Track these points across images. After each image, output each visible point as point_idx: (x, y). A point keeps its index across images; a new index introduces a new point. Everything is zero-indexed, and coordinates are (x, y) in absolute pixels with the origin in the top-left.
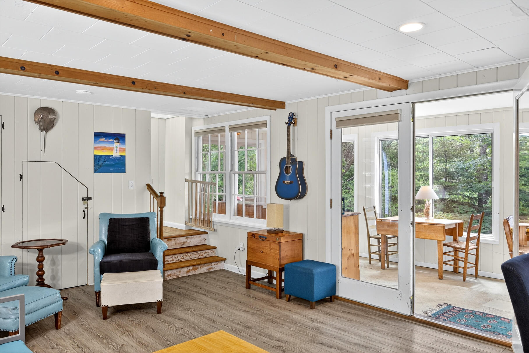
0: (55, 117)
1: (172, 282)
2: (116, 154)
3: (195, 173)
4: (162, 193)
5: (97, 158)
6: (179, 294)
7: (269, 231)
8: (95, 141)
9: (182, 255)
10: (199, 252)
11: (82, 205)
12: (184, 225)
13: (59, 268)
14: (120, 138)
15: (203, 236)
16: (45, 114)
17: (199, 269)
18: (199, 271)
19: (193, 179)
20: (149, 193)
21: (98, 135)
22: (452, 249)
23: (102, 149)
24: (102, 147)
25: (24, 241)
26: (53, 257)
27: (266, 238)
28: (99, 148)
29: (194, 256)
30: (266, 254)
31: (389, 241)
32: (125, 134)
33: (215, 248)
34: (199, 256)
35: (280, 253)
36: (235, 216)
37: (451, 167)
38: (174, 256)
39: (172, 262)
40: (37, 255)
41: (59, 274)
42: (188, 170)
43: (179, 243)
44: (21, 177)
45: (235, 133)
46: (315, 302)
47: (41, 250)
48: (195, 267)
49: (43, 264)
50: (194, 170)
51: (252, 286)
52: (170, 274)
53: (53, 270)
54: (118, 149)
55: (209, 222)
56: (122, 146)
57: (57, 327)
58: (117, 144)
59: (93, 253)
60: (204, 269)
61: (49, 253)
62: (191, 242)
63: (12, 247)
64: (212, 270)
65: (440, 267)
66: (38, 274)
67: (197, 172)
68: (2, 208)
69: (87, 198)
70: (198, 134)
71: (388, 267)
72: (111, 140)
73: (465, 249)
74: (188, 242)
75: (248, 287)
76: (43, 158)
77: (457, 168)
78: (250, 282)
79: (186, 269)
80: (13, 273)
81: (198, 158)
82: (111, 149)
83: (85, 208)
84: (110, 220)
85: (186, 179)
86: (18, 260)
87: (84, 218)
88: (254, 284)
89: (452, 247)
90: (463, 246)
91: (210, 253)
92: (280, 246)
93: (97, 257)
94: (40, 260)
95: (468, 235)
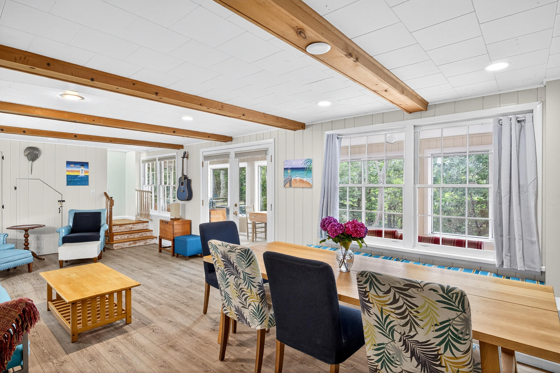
0: (38, 153)
1: (118, 251)
2: (82, 174)
3: (142, 186)
4: (112, 198)
5: (68, 176)
6: (116, 256)
7: (171, 219)
8: (67, 166)
9: (128, 235)
10: (140, 233)
11: (58, 205)
12: (135, 218)
13: (42, 242)
14: (85, 164)
15: (145, 224)
16: (31, 151)
17: (137, 243)
18: (137, 244)
19: (141, 189)
20: (105, 198)
21: (69, 163)
23: (72, 171)
24: (72, 170)
25: (17, 225)
26: (38, 236)
27: (168, 223)
28: (69, 171)
29: (136, 236)
30: (168, 231)
31: (257, 225)
32: (88, 162)
33: (152, 231)
34: (140, 235)
35: (173, 231)
36: (162, 211)
38: (122, 236)
39: (120, 239)
40: (24, 234)
41: (42, 246)
42: (137, 184)
43: (128, 228)
44: (16, 188)
45: (163, 162)
46: (188, 257)
47: (26, 230)
48: (135, 242)
49: (28, 239)
50: (142, 184)
51: (162, 251)
52: (117, 246)
53: (38, 243)
54: (83, 171)
55: (148, 215)
56: (86, 170)
57: (30, 271)
58: (82, 168)
59: (58, 231)
60: (142, 243)
61: (33, 233)
62: (136, 227)
63: (7, 229)
64: (147, 244)
66: (25, 245)
67: (144, 185)
68: (2, 206)
69: (62, 201)
70: (143, 162)
71: (256, 240)
72: (78, 166)
74: (135, 227)
75: (160, 251)
76: (31, 177)
78: (161, 248)
79: (128, 243)
80: (5, 243)
81: (144, 176)
82: (79, 171)
83: (60, 207)
84: (76, 214)
85: (136, 189)
86: (8, 236)
87: (60, 213)
88: (163, 250)
91: (148, 234)
92: (173, 227)
93: (61, 234)
94: (26, 237)
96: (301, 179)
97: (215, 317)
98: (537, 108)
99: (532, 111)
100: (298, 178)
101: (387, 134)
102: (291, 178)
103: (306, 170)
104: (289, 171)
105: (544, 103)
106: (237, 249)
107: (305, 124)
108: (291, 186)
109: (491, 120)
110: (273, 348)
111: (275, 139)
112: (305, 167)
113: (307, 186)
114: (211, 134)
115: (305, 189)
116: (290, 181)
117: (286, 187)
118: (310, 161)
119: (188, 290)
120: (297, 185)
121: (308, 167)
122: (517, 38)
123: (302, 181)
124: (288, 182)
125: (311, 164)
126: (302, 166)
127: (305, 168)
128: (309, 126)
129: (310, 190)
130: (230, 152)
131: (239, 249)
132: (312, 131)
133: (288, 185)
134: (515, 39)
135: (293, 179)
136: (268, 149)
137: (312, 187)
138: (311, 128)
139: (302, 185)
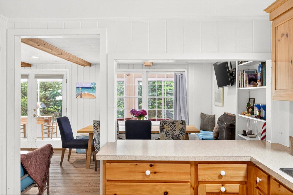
22: (47, 127)
37: (48, 94)
65: (42, 135)
73: (52, 126)
77: (51, 94)
89: (47, 126)
90: (51, 126)
95: (53, 121)
96: (88, 93)
99: (185, 72)
100: (86, 93)
104: (80, 89)
105: (188, 69)
107: (91, 63)
108: (81, 97)
109: (173, 73)
111: (69, 69)
113: (93, 97)
115: (90, 99)
116: (81, 94)
117: (78, 98)
120: (86, 97)
121: (93, 87)
123: (89, 95)
124: (80, 95)
125: (95, 85)
126: (89, 86)
127: (91, 87)
129: (95, 99)
132: (96, 68)
133: (79, 96)
135: (83, 93)
136: (63, 75)
137: (95, 98)
138: (94, 66)
139: (89, 97)
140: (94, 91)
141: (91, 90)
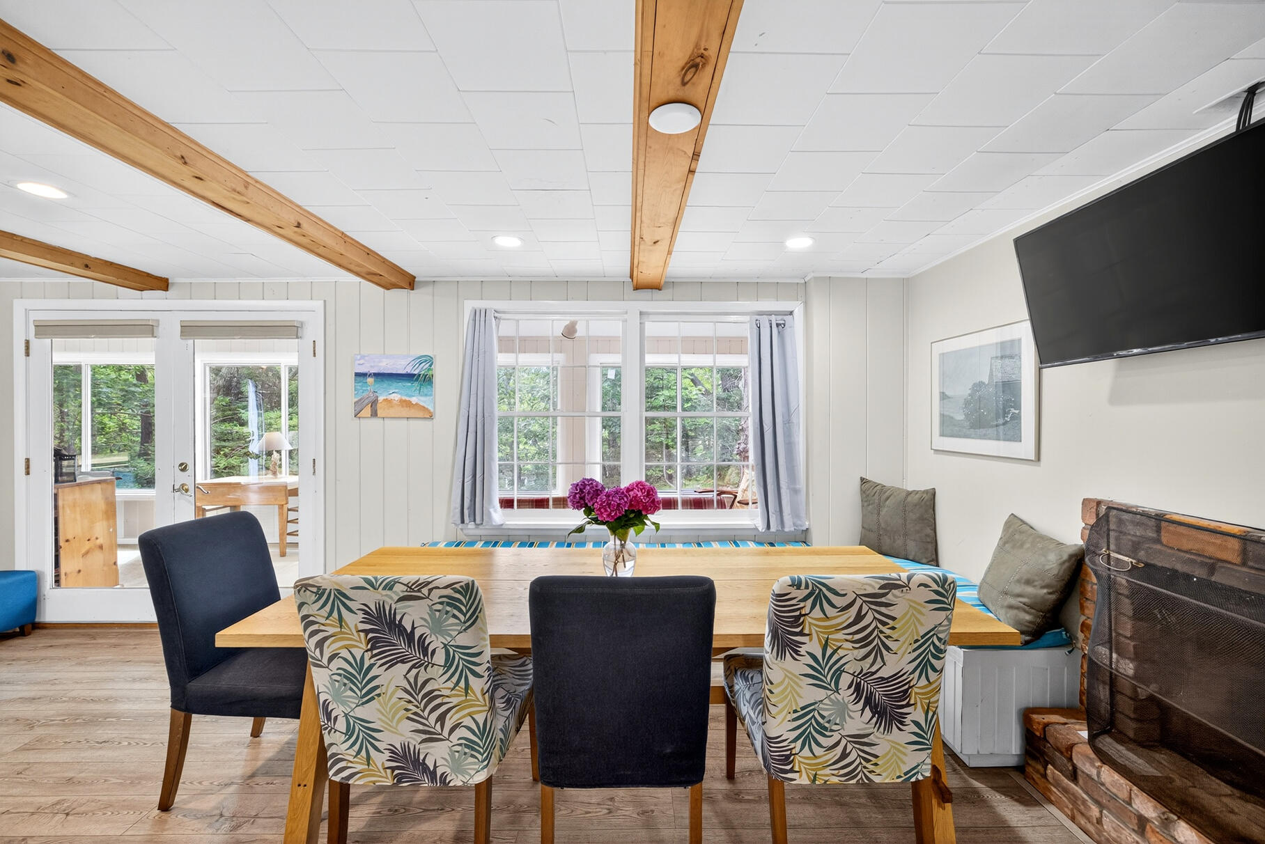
65: (281, 539)
96: (404, 398)
97: (213, 804)
98: (798, 309)
99: (791, 313)
100: (396, 397)
101: (591, 320)
102: (377, 397)
103: (421, 379)
104: (370, 380)
105: (806, 303)
106: (437, 588)
107: (415, 277)
108: (374, 414)
109: (747, 318)
110: (453, 810)
111: (325, 301)
112: (416, 372)
113: (420, 414)
114: (97, 259)
115: (411, 422)
116: (374, 403)
117: (359, 418)
118: (429, 360)
119: (31, 757)
120: (392, 412)
121: (423, 372)
122: (861, 209)
123: (408, 404)
124: (368, 406)
125: (430, 366)
126: (409, 370)
127: (415, 375)
128: (426, 283)
129: (429, 422)
130: (158, 321)
131: (446, 587)
132: (433, 296)
133: (367, 411)
134: (858, 209)
135: (381, 399)
136: (302, 323)
137: (431, 417)
138: (429, 289)
139: (405, 412)
140: (424, 390)
141: (416, 384)
